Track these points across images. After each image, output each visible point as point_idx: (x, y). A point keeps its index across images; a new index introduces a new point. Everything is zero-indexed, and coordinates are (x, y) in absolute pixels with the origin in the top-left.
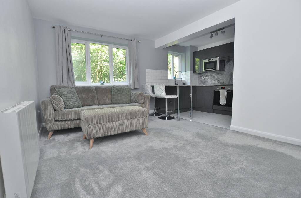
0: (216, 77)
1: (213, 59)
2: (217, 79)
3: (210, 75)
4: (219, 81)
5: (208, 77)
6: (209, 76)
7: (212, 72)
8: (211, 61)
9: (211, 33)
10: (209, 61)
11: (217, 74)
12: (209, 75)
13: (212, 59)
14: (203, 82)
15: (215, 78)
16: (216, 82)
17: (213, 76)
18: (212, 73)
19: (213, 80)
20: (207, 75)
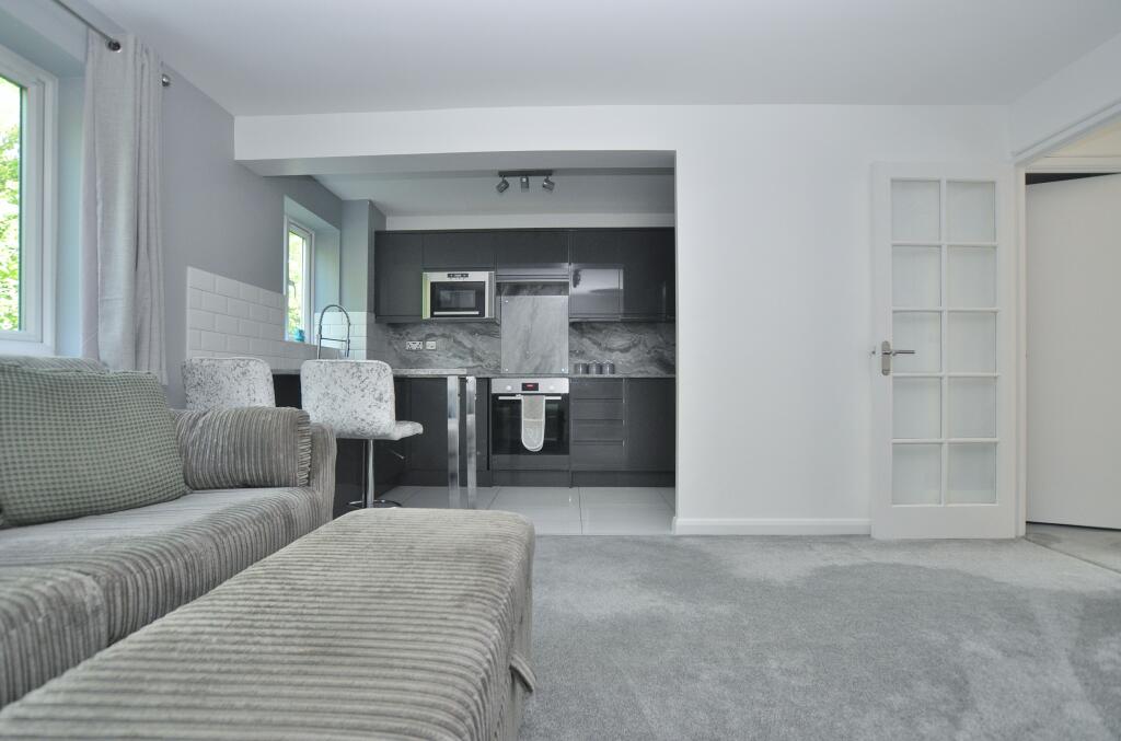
0: (469, 346)
1: (470, 273)
2: (472, 351)
3: (443, 336)
4: (480, 359)
5: (431, 344)
6: (441, 340)
7: (452, 323)
8: (462, 280)
9: (503, 174)
10: (454, 280)
11: (473, 333)
12: (437, 333)
13: (467, 276)
14: (409, 360)
15: (465, 347)
16: (470, 364)
17: (455, 341)
18: (450, 326)
19: (455, 356)
20: (430, 336)
